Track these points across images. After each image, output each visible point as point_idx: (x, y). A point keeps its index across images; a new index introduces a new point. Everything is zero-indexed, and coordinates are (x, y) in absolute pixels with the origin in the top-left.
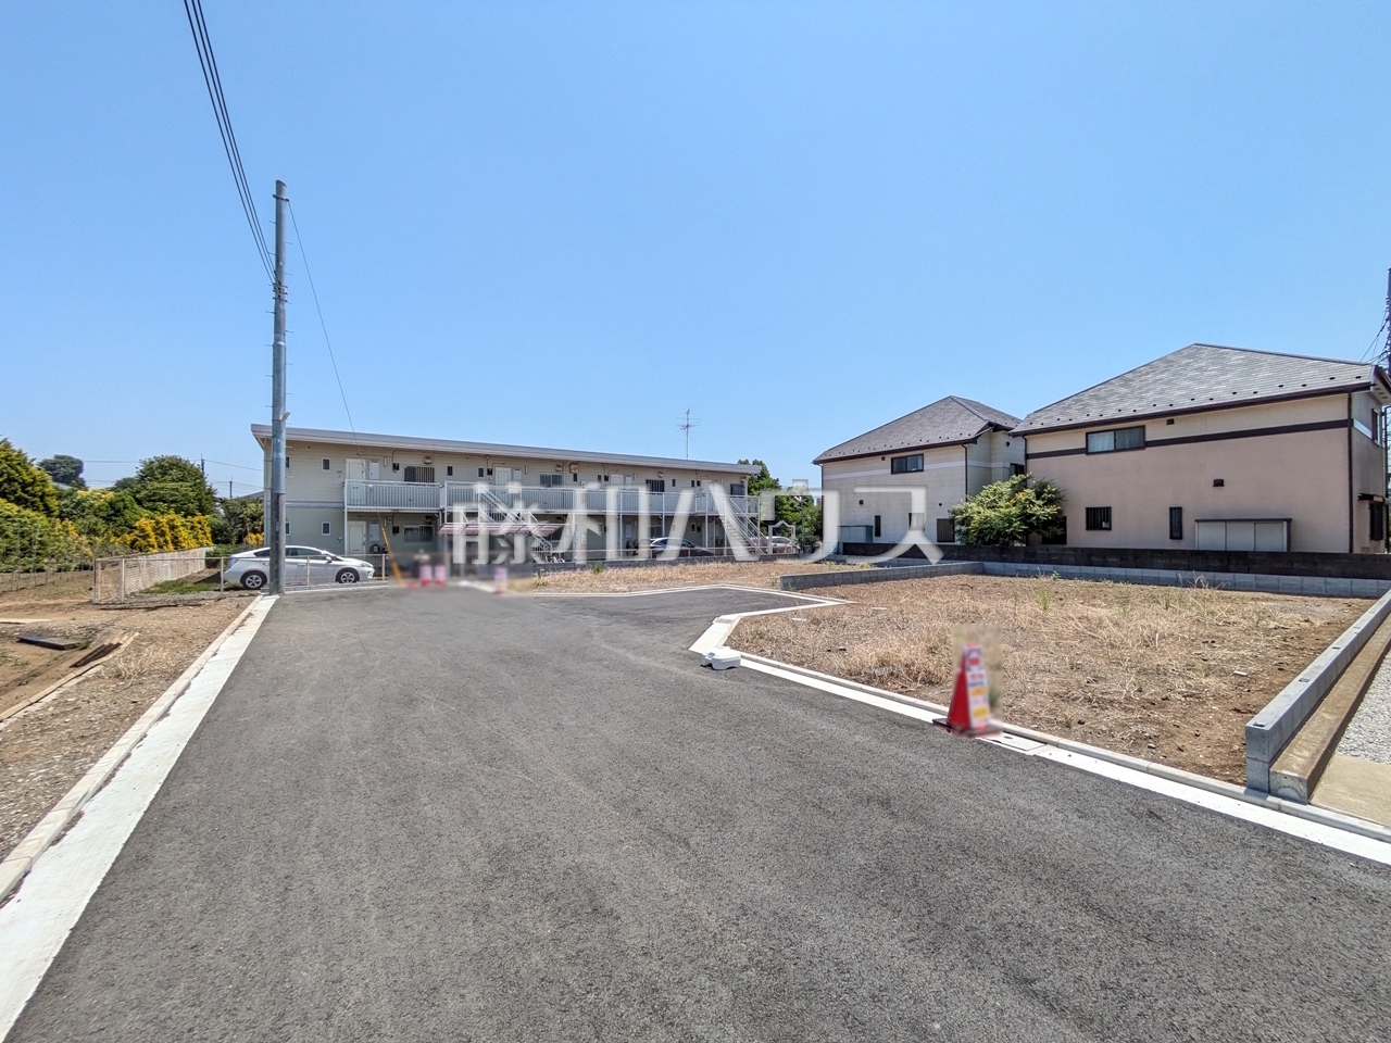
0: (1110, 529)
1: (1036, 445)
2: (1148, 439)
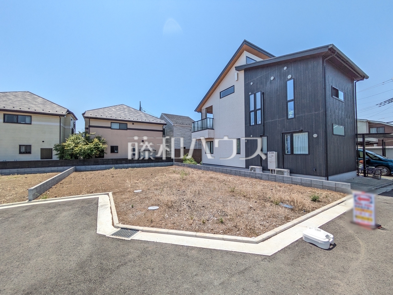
0: (118, 153)
1: (93, 123)
2: (128, 127)
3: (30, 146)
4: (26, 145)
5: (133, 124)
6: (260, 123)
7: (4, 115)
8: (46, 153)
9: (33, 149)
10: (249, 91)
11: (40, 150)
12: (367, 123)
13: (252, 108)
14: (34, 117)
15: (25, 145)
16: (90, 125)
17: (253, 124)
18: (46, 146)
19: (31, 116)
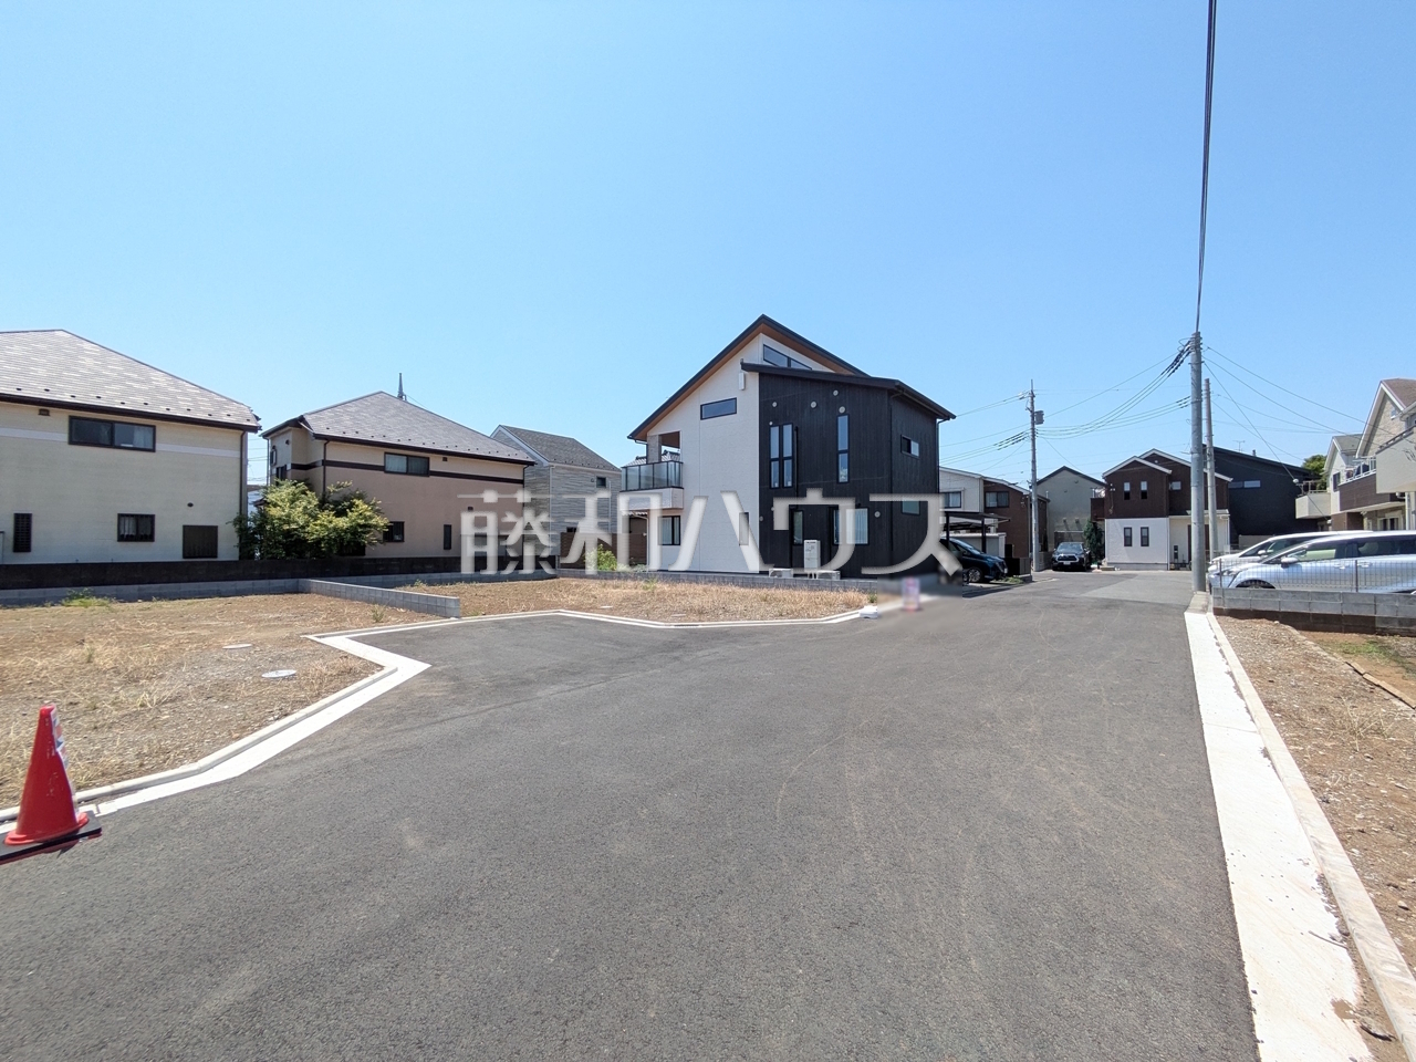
0: (402, 540)
1: (335, 453)
2: (431, 469)
3: (152, 518)
4: (142, 516)
5: (445, 459)
6: (790, 484)
7: (72, 419)
8: (200, 540)
9: (160, 528)
10: (768, 418)
11: (181, 530)
12: (982, 483)
13: (775, 454)
14: (163, 429)
15: (132, 516)
16: (327, 459)
17: (777, 485)
18: (199, 519)
19: (154, 427)
